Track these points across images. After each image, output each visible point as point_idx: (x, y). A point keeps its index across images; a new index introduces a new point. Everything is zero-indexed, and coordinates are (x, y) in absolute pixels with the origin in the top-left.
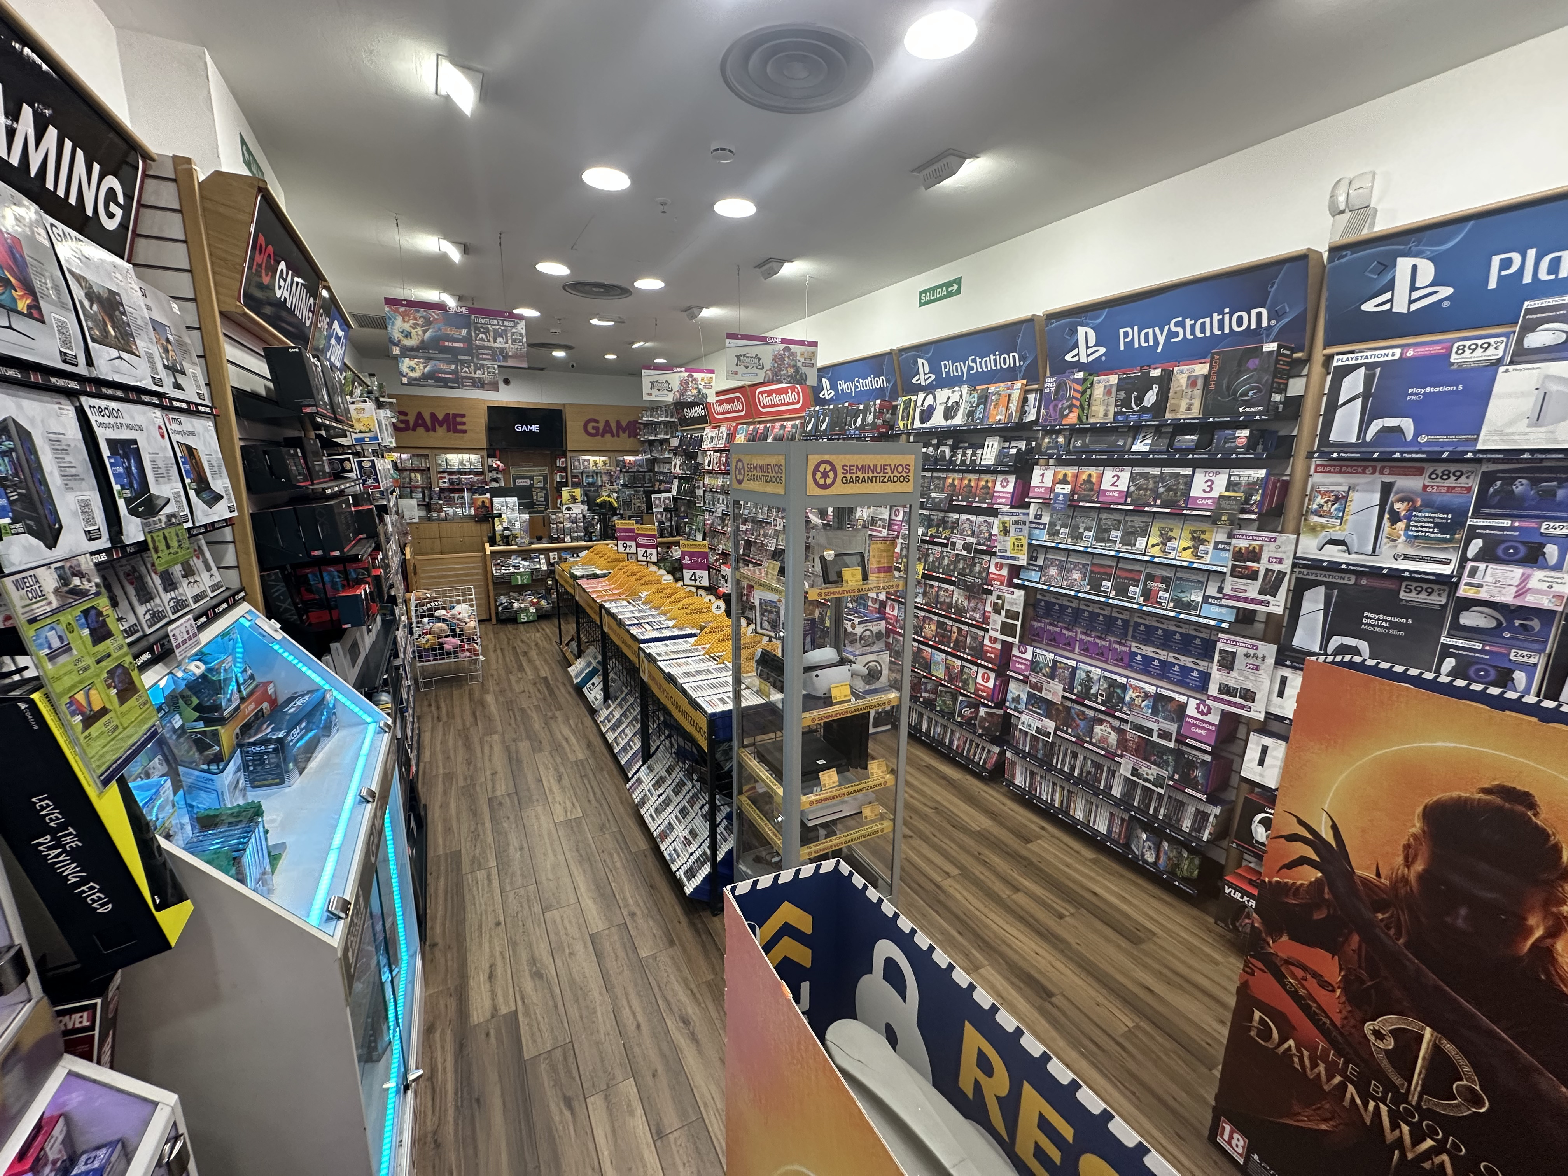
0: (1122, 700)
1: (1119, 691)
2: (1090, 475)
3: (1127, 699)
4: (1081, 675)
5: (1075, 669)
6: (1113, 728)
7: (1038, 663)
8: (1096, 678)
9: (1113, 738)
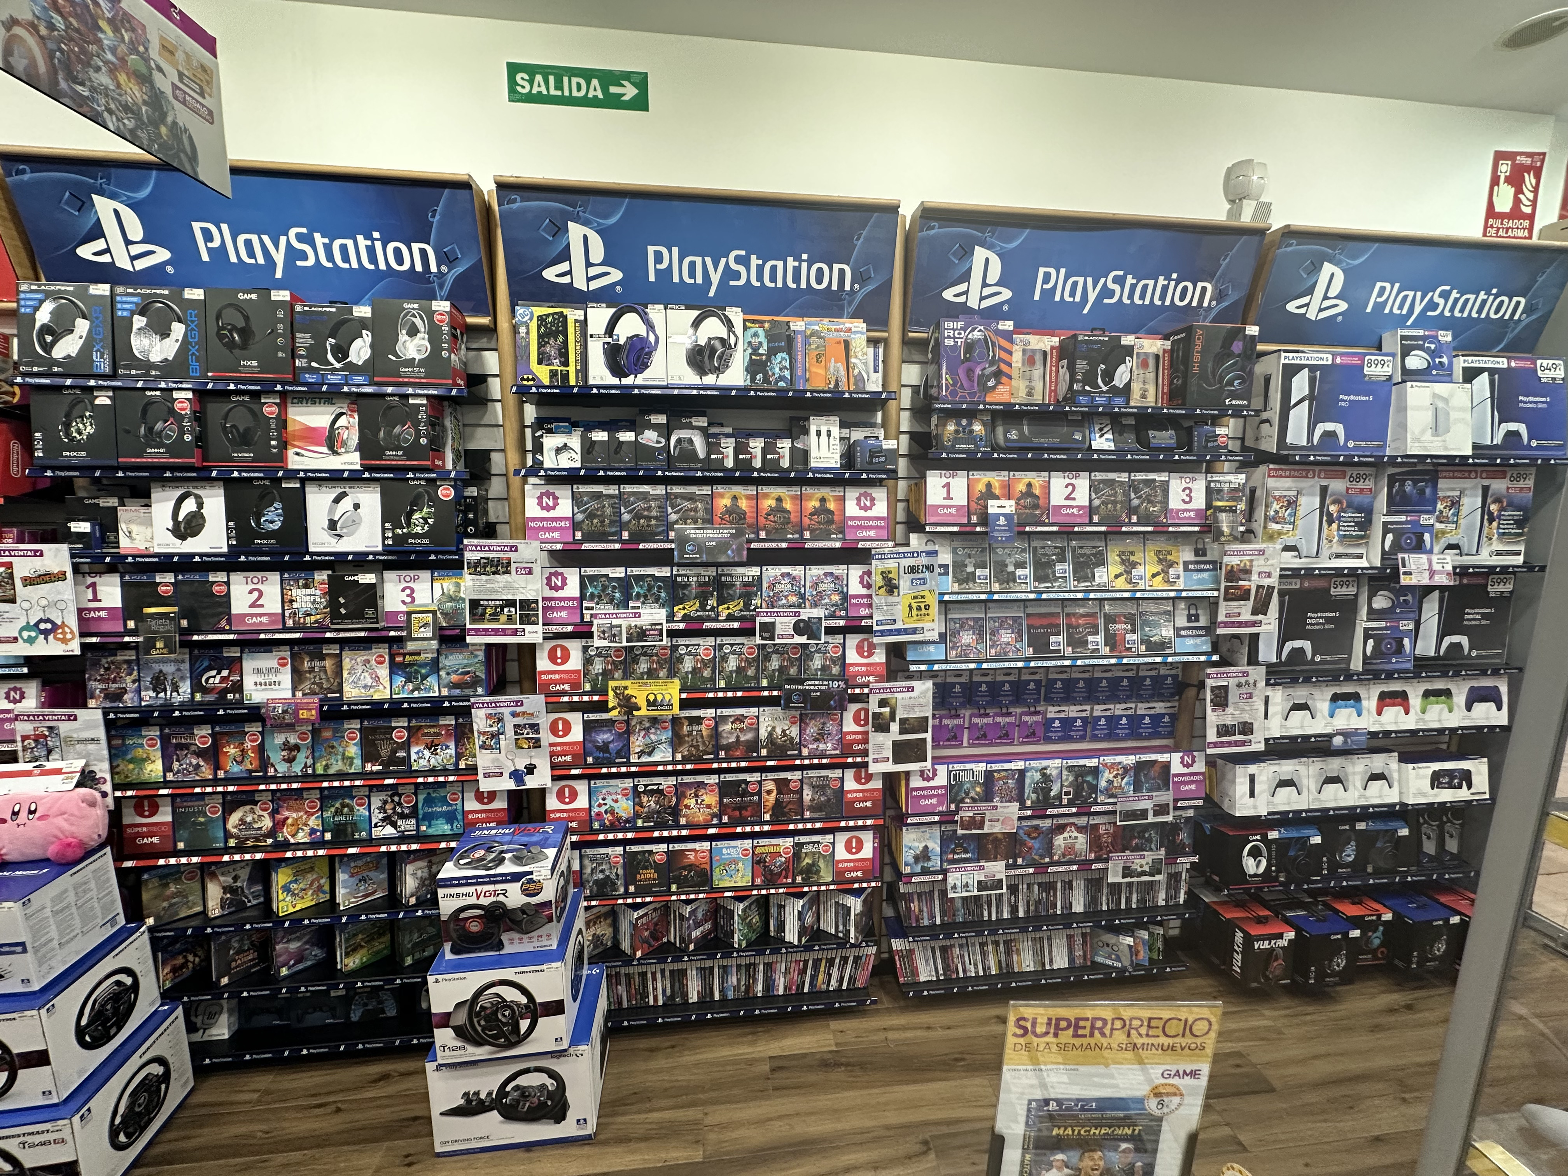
0: (1094, 788)
1: (1089, 778)
2: (1029, 485)
3: (1103, 784)
4: (1032, 777)
5: (1022, 773)
6: (1080, 829)
7: (961, 785)
8: (1054, 773)
9: (1081, 841)
